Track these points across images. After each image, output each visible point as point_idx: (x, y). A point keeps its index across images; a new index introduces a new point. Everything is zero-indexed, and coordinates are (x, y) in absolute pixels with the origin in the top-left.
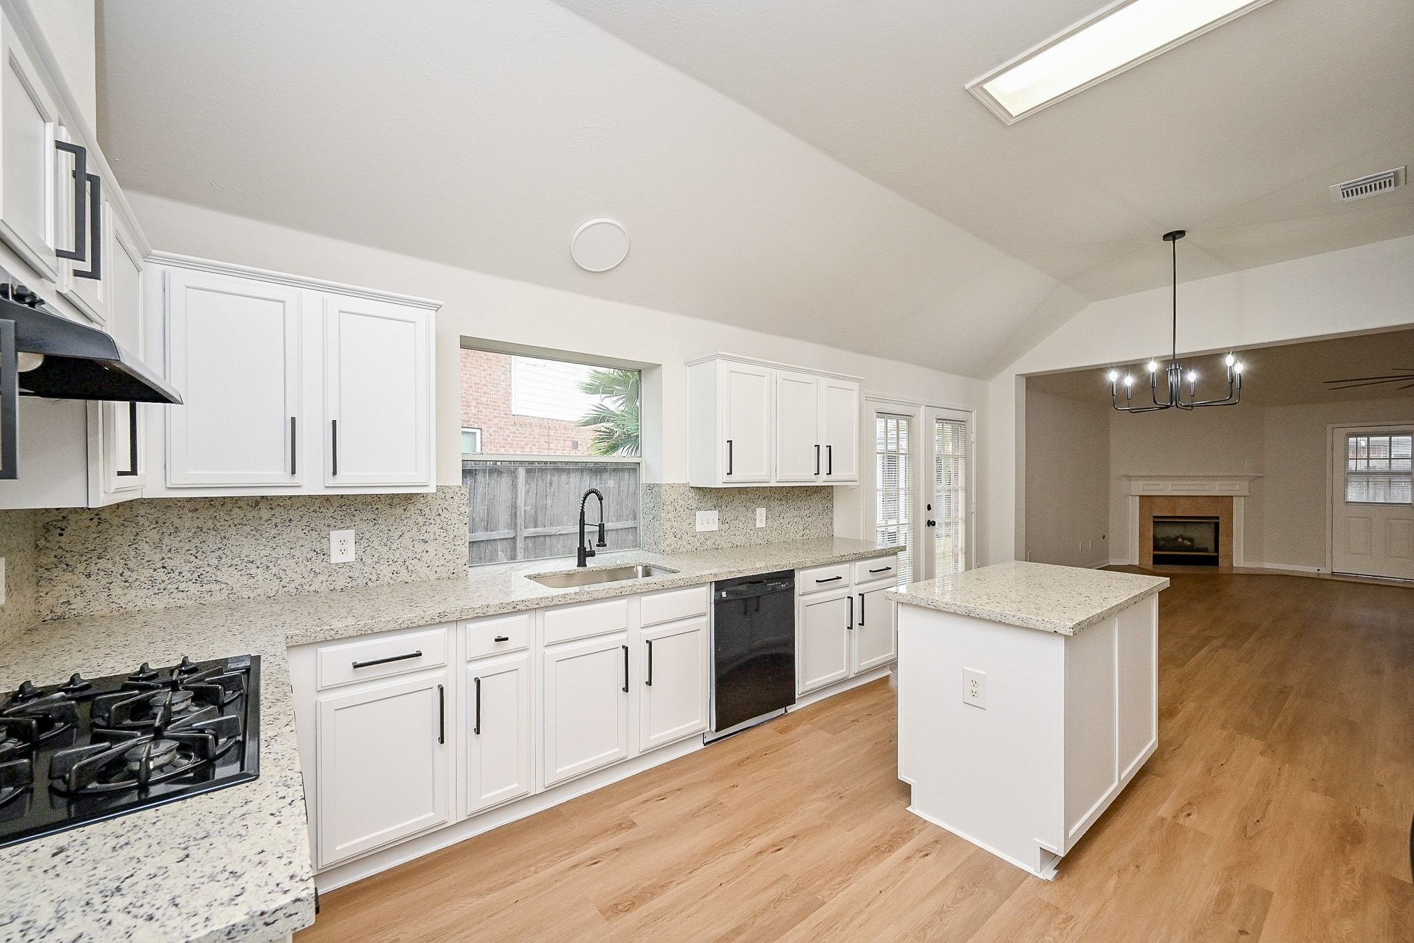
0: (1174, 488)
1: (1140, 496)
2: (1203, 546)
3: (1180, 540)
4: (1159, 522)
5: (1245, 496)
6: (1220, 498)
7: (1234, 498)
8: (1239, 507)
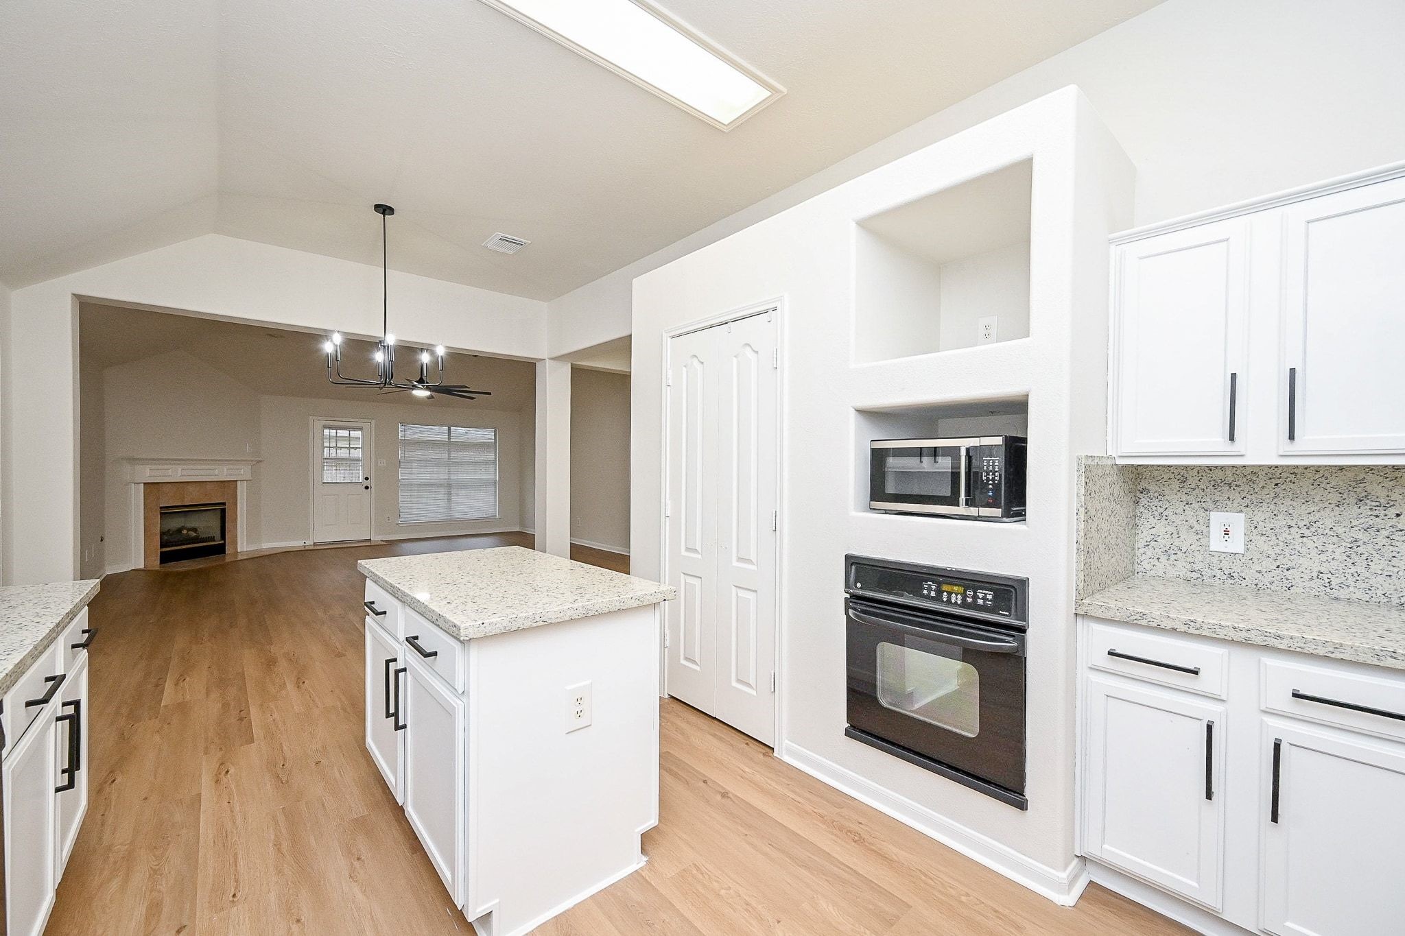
0: (184, 472)
1: (145, 483)
2: (207, 536)
3: (184, 532)
4: (167, 512)
5: (247, 481)
6: (226, 484)
7: (239, 483)
8: (242, 491)
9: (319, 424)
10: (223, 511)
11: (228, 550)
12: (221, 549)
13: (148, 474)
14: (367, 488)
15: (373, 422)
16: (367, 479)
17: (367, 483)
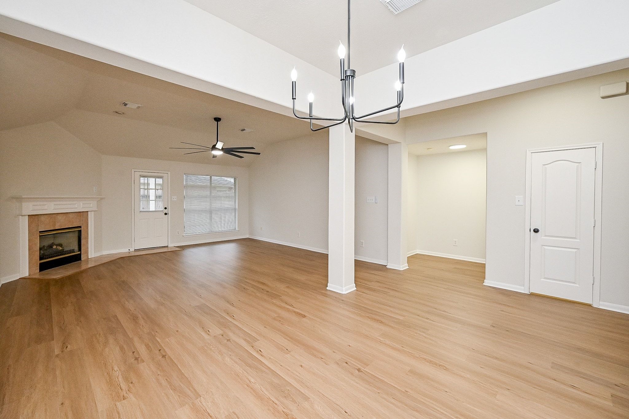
0: (56, 207)
1: (28, 215)
2: (70, 250)
3: (55, 247)
4: (43, 235)
5: (94, 211)
6: (82, 213)
7: (89, 213)
8: (91, 218)
9: (138, 174)
10: (80, 232)
11: (83, 257)
12: (78, 258)
13: (30, 208)
14: (166, 214)
15: (169, 173)
16: (166, 208)
17: (166, 211)
